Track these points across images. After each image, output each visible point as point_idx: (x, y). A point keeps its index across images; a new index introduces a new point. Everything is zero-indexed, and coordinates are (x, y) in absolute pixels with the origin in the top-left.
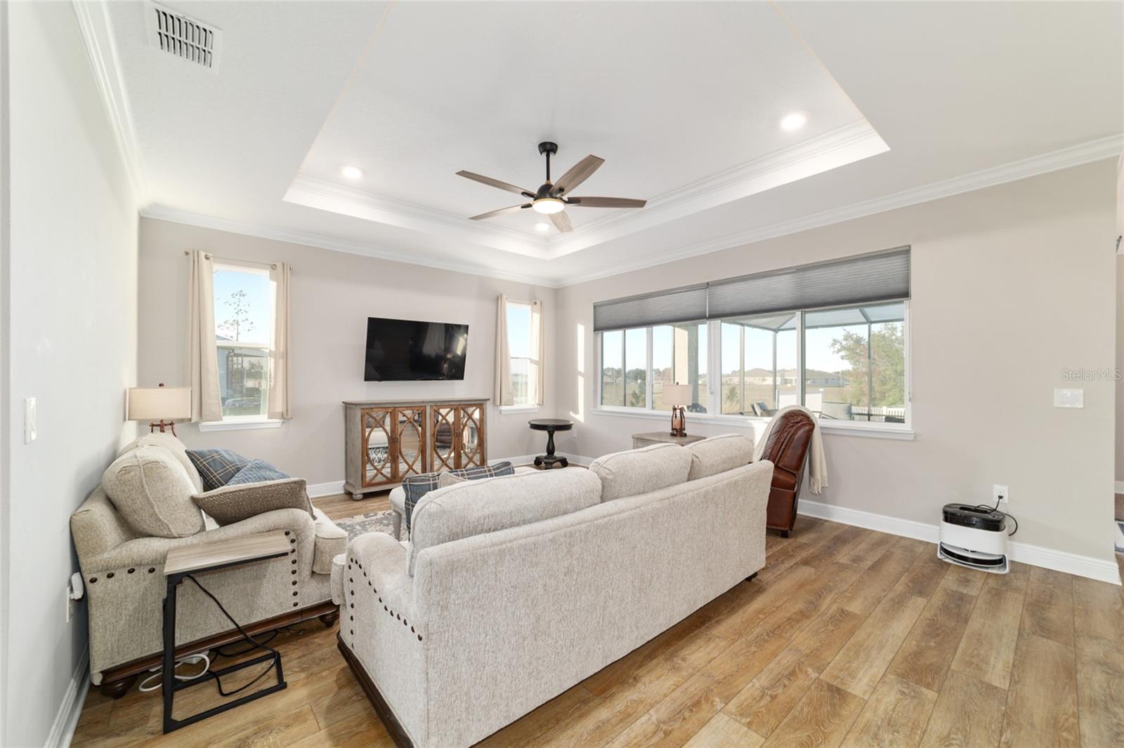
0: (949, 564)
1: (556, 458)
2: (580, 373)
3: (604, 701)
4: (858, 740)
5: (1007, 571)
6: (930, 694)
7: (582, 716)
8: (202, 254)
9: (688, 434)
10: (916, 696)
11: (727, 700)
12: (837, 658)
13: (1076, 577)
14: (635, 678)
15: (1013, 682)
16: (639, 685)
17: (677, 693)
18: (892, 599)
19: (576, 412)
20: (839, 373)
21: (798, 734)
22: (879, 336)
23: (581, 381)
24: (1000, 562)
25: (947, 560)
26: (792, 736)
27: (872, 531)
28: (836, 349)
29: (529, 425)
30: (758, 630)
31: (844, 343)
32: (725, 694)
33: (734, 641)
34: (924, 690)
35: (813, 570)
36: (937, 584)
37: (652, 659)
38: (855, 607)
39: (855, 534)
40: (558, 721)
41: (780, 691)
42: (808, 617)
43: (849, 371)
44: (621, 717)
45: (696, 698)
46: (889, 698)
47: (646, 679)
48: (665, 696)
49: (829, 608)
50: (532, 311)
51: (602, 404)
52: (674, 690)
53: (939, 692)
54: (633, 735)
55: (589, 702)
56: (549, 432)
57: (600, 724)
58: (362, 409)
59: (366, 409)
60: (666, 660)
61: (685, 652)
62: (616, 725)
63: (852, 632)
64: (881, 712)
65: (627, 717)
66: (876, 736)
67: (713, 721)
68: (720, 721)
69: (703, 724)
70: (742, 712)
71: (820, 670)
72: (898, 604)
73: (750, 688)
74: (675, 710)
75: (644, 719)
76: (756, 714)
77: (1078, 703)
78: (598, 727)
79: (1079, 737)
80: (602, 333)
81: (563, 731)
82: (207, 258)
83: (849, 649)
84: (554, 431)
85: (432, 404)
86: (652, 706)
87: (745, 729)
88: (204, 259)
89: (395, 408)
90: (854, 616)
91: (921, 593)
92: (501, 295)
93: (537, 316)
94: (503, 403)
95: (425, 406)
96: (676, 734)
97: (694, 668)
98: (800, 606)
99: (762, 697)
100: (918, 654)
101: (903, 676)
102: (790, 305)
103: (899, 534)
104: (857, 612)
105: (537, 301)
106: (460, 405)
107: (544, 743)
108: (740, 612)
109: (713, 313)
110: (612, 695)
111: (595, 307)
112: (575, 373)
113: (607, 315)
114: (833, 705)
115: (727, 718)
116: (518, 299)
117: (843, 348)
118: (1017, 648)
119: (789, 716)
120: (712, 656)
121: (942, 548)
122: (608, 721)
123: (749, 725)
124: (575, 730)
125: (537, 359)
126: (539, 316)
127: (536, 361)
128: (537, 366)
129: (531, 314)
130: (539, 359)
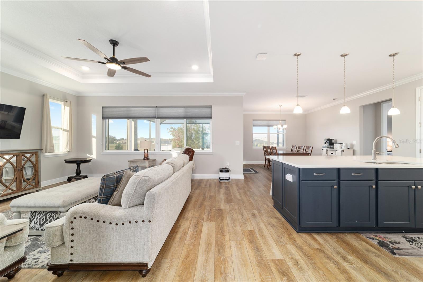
0: (222, 182)
1: (82, 176)
2: (94, 137)
3: (176, 233)
4: (228, 215)
5: (230, 180)
6: (233, 204)
7: (174, 239)
9: (150, 159)
10: (231, 205)
11: (203, 220)
12: (216, 204)
13: (239, 179)
14: (179, 226)
15: (241, 197)
16: (182, 226)
17: (192, 224)
18: (217, 191)
19: (91, 154)
20: (168, 139)
21: (219, 219)
22: (180, 128)
23: (94, 141)
24: (229, 179)
25: (221, 181)
26: (219, 220)
27: (204, 179)
28: (168, 132)
29: (65, 161)
30: (198, 205)
31: (171, 130)
32: (202, 219)
33: (195, 209)
34: (231, 203)
35: (199, 190)
36: (222, 186)
37: (180, 220)
38: (212, 194)
39: (201, 180)
40: (169, 243)
41: (211, 214)
42: (205, 199)
43: (172, 139)
44: (184, 234)
45: (197, 222)
46: (228, 206)
47: (182, 225)
48: (190, 225)
49: (208, 196)
51: (106, 150)
52: (191, 224)
53: (233, 203)
54: (190, 235)
55: (173, 235)
56: (77, 164)
57: (180, 238)
60: (183, 219)
61: (186, 216)
62: (184, 236)
63: (215, 199)
64: (228, 209)
65: (185, 233)
66: (230, 213)
67: (204, 225)
68: (205, 224)
69: (202, 226)
70: (207, 220)
71: (215, 207)
72: (219, 191)
73: (205, 216)
74: (194, 227)
75: (189, 231)
76: (210, 219)
77: (249, 197)
78: (180, 239)
79: (251, 201)
80: (106, 120)
81: (172, 244)
83: (217, 202)
84: (80, 164)
86: (189, 229)
87: (210, 223)
90: (213, 196)
91: (221, 188)
92: (46, 94)
94: (48, 151)
96: (198, 230)
97: (191, 218)
98: (202, 198)
99: (209, 216)
100: (227, 198)
101: (227, 203)
102: (183, 117)
103: (210, 178)
104: (213, 195)
105: (67, 101)
106: (21, 153)
107: (170, 249)
108: (191, 203)
109: (159, 117)
110: (177, 231)
111: (103, 108)
112: (90, 137)
113: (109, 112)
114: (221, 212)
115: (205, 223)
117: (171, 131)
118: (239, 192)
119: (216, 217)
120: (193, 214)
121: (220, 179)
122: (181, 236)
123: (210, 221)
124: (175, 242)
125: (68, 129)
126: (69, 108)
127: (68, 130)
128: (68, 133)
129: (64, 107)
130: (69, 129)
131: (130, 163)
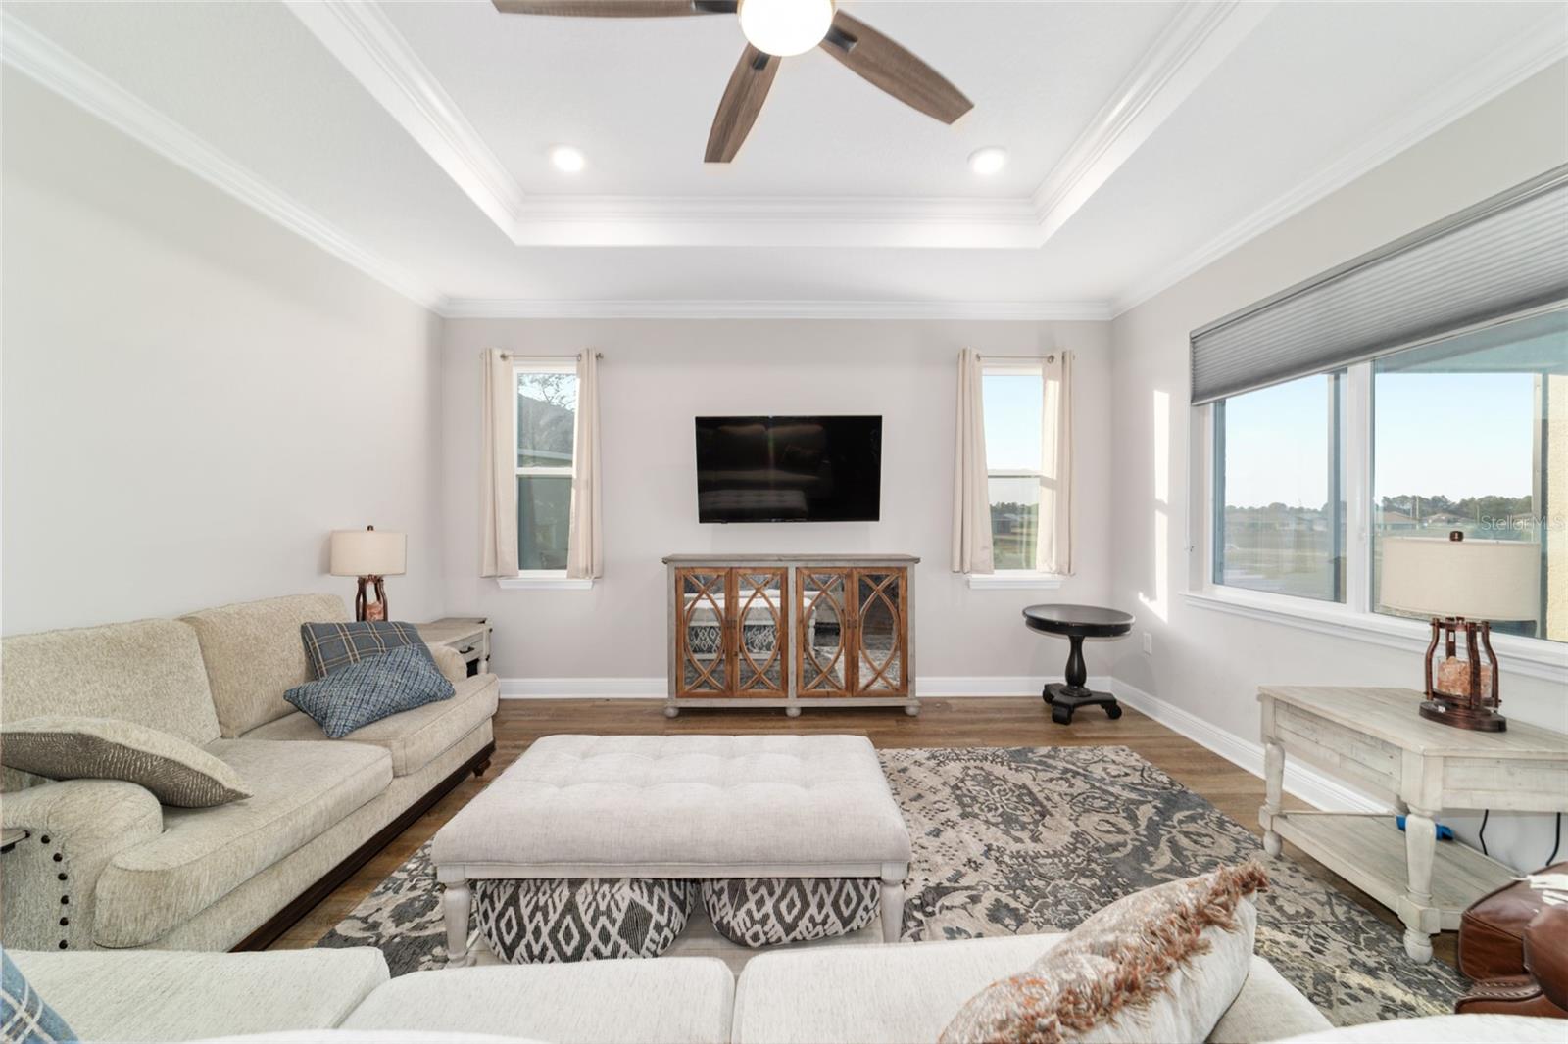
1: (1089, 694)
2: (1161, 505)
8: (497, 353)
19: (1151, 594)
23: (1161, 523)
50: (1045, 378)
51: (1216, 584)
56: (1072, 637)
58: (676, 568)
59: (684, 568)
80: (1219, 401)
82: (503, 357)
84: (1084, 638)
85: (799, 564)
88: (499, 359)
89: (732, 568)
92: (970, 351)
93: (1054, 387)
95: (787, 569)
105: (1055, 355)
106: (856, 568)
111: (1193, 340)
112: (1148, 503)
113: (1224, 355)
116: (1011, 357)
125: (1055, 478)
126: (1058, 383)
127: (1052, 480)
128: (1055, 493)
129: (1045, 383)
130: (1058, 476)
131: (1270, 707)
